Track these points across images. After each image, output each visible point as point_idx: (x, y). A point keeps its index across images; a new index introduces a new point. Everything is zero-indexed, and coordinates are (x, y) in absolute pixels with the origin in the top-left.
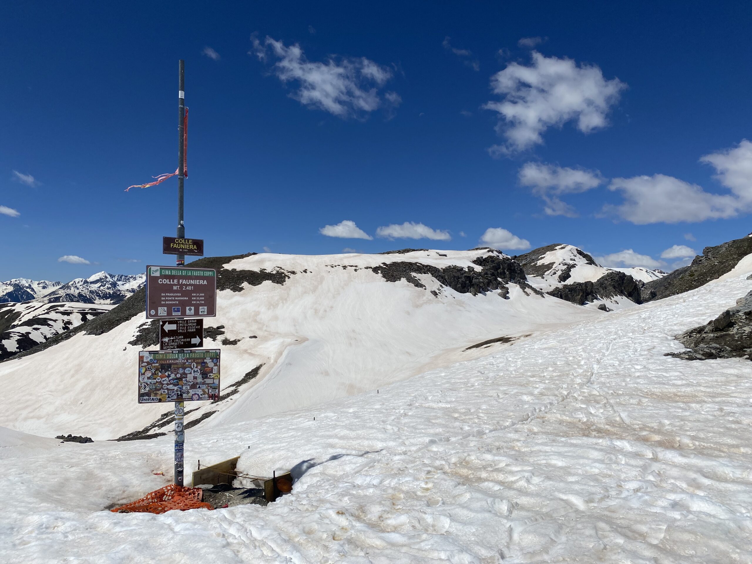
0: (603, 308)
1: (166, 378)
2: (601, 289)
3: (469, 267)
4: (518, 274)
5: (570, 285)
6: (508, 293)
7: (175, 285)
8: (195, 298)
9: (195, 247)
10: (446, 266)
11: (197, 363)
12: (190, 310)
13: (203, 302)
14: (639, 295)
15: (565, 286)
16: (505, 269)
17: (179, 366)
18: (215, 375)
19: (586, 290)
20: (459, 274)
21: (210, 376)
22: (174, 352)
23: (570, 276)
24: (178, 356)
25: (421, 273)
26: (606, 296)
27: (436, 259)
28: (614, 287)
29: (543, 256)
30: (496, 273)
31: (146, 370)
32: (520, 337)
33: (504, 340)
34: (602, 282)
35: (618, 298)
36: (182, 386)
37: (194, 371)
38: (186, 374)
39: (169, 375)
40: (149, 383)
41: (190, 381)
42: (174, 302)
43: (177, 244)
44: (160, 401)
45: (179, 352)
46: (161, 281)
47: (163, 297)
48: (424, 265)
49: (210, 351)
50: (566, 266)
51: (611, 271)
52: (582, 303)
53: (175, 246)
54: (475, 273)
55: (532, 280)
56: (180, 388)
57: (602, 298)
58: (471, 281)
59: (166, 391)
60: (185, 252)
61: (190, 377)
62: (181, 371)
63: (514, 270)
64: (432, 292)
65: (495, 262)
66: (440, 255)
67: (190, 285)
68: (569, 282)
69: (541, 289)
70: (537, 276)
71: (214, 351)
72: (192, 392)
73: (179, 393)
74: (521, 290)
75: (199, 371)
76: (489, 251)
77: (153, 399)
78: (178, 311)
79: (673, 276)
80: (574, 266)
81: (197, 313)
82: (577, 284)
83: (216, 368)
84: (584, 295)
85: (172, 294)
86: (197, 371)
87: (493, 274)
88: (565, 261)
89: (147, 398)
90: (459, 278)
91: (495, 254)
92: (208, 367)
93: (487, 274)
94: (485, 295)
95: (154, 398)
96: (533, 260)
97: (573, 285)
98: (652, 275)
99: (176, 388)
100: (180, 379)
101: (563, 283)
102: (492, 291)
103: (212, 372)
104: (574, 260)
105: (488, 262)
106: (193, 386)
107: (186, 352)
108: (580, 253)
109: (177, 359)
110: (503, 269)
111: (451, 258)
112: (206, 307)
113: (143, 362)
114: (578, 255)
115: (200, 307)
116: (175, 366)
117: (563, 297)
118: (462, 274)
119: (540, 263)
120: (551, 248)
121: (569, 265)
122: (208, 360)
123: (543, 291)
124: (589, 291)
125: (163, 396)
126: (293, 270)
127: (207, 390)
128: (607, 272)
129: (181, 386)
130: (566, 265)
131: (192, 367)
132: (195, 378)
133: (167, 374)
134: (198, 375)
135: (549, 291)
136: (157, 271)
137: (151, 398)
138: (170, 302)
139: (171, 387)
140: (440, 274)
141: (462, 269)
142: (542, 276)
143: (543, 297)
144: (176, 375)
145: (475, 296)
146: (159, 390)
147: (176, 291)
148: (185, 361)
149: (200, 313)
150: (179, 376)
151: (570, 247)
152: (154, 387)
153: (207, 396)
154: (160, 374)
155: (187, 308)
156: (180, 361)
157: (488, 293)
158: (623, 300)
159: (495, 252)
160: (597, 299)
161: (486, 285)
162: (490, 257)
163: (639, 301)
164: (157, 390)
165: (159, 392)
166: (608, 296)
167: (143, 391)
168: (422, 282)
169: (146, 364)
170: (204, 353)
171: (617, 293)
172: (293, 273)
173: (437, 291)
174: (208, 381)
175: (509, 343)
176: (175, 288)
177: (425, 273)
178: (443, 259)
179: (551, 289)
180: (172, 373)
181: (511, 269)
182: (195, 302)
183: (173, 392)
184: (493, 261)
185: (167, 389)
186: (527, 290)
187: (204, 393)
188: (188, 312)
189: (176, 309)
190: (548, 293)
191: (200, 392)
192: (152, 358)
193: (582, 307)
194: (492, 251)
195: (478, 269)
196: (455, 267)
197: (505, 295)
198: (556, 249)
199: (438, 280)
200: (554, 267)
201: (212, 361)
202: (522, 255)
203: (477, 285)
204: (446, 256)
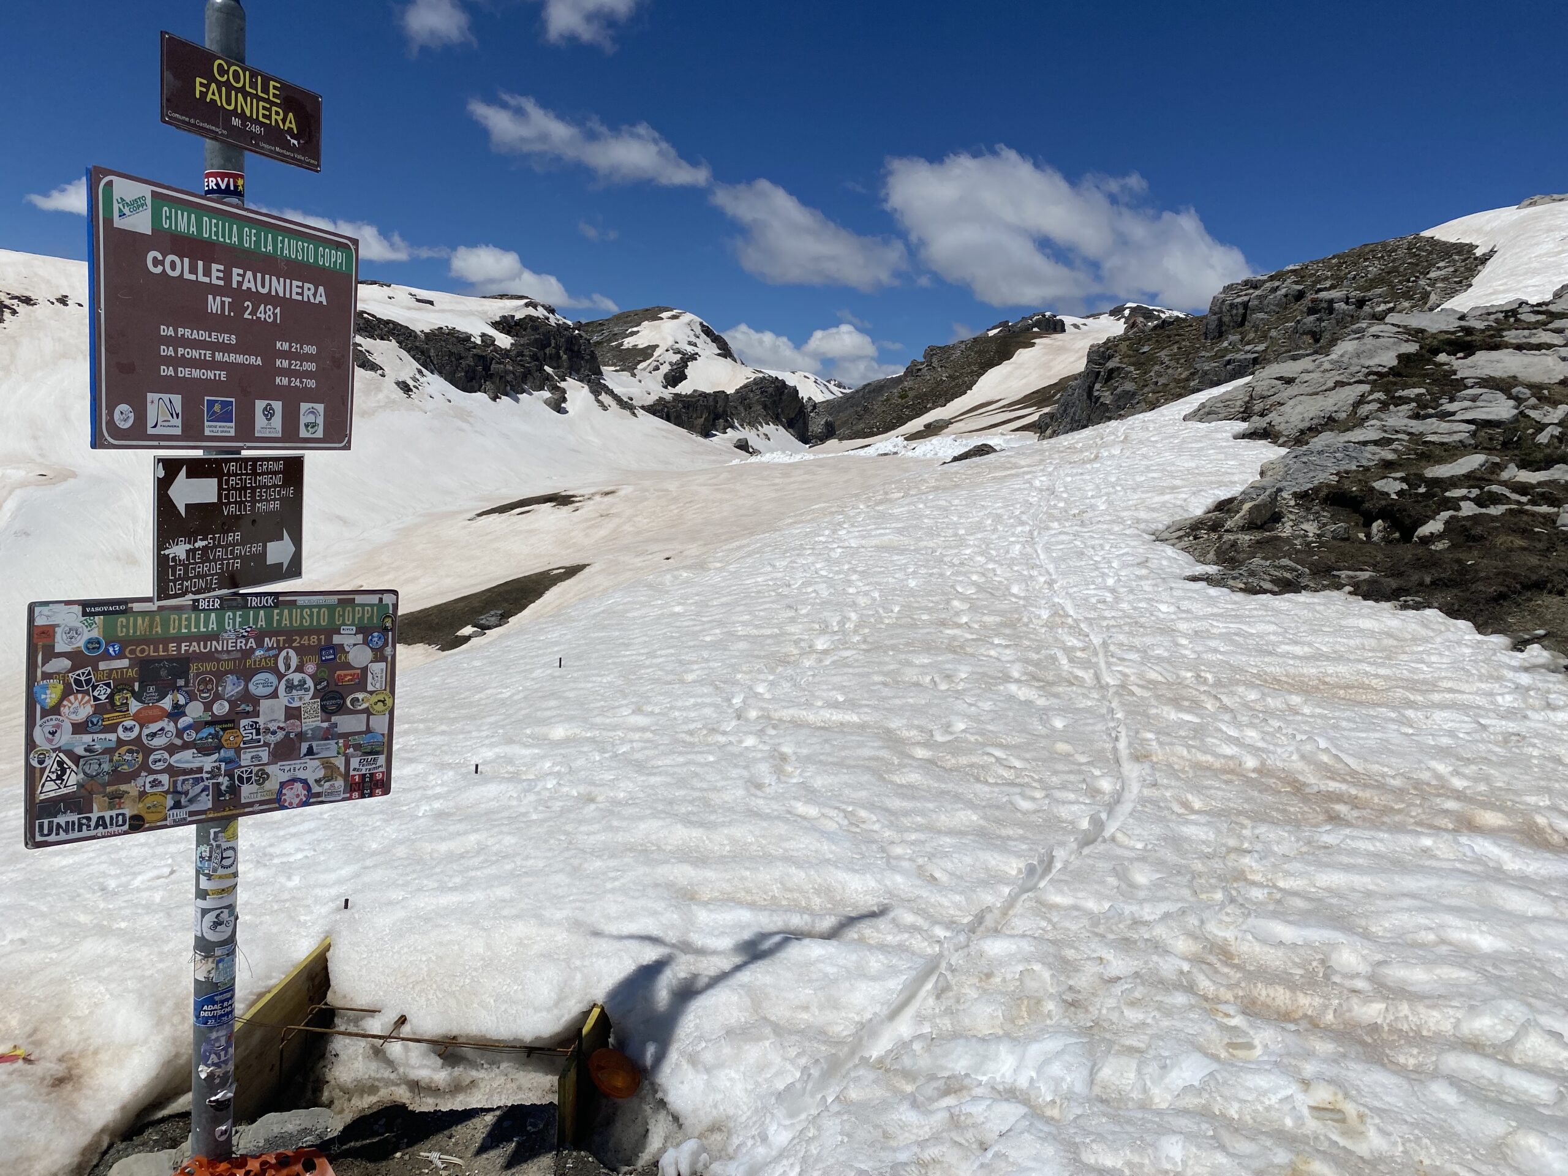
0: (743, 446)
1: (164, 723)
2: (742, 409)
3: (483, 335)
4: (587, 361)
5: (686, 396)
6: (564, 400)
7: (216, 291)
8: (286, 364)
9: (291, 123)
10: (432, 327)
11: (300, 651)
12: (269, 413)
13: (311, 384)
14: (806, 425)
15: (677, 396)
16: (560, 348)
17: (223, 667)
18: (374, 698)
19: (716, 407)
20: (458, 349)
21: (355, 701)
22: (203, 605)
23: (686, 378)
24: (220, 622)
25: (372, 337)
26: (749, 424)
27: (409, 308)
28: (765, 407)
29: (635, 329)
30: (540, 354)
31: (67, 692)
32: (593, 494)
33: (561, 500)
34: (744, 393)
35: (770, 428)
36: (238, 750)
37: (290, 687)
38: (255, 701)
39: (176, 706)
40: (80, 751)
41: (273, 726)
42: (210, 375)
43: (219, 85)
44: (137, 824)
45: (226, 604)
46: (156, 262)
47: (169, 341)
48: (379, 320)
49: (359, 599)
50: (679, 356)
51: (761, 375)
52: (707, 435)
53: (213, 94)
54: (497, 349)
55: (612, 376)
56: (228, 761)
57: (742, 426)
58: (487, 368)
59: (165, 778)
60: (253, 136)
61: (271, 713)
62: (232, 687)
63: (579, 351)
64: (398, 383)
65: (541, 330)
66: (418, 300)
67: (271, 299)
68: (684, 388)
69: (631, 399)
70: (623, 370)
71: (374, 599)
72: (278, 773)
73: (224, 781)
74: (592, 397)
75: (310, 683)
76: (527, 305)
77: (101, 822)
78: (226, 417)
79: (861, 394)
80: (693, 357)
81: (290, 434)
82: (700, 395)
83: (378, 668)
84: (712, 416)
85: (203, 335)
86: (303, 683)
87: (535, 357)
88: (677, 346)
89: (74, 817)
90: (461, 358)
91: (540, 313)
92: (348, 666)
93: (523, 356)
94: (517, 400)
95: (107, 815)
96: (615, 337)
97: (691, 396)
98: (824, 389)
99: (208, 763)
100: (228, 722)
101: (671, 390)
102: (531, 394)
103: (362, 686)
104: (695, 345)
105: (525, 330)
106: (286, 750)
107: (255, 602)
108: (707, 332)
109: (214, 636)
110: (558, 347)
111: (442, 311)
112: (320, 407)
113: (50, 654)
114: (703, 336)
115: (304, 407)
116: (209, 666)
117: (672, 419)
118: (469, 350)
119: (628, 343)
120: (652, 314)
121: (684, 354)
122: (347, 638)
123: (634, 402)
124: (720, 410)
125: (149, 801)
126: (27, 294)
127: (340, 762)
128: (753, 376)
129: (231, 754)
130: (679, 352)
131: (282, 668)
132: (293, 713)
133: (167, 704)
134: (306, 700)
135: (646, 404)
136: (137, 204)
137: (94, 816)
138: (196, 373)
139: (186, 759)
140: (418, 344)
141: (468, 338)
142: (632, 370)
143: (634, 414)
144: (208, 707)
145: (494, 400)
146: (133, 776)
147: (217, 323)
148: (252, 643)
149: (303, 433)
150: (221, 708)
151: (688, 317)
152: (106, 767)
153: (339, 783)
154: (134, 706)
155: (260, 405)
156: (229, 642)
157: (523, 397)
158: (778, 433)
159: (540, 308)
160: (733, 427)
161: (520, 379)
162: (530, 318)
163: (805, 441)
164: (119, 776)
165: (132, 788)
166: (752, 424)
167: (49, 790)
168: (376, 358)
169: (66, 663)
170: (331, 608)
171: (768, 418)
172: (27, 301)
173: (411, 383)
174: (346, 723)
175: (570, 507)
176: (214, 305)
177: (382, 339)
178: (426, 310)
179: (650, 400)
180: (191, 697)
181: (572, 351)
182: (285, 381)
183: (197, 781)
184: (535, 329)
185: (171, 771)
186: (604, 398)
187: (331, 772)
188: (260, 420)
189: (217, 408)
190: (643, 407)
191: (311, 770)
192: (95, 633)
193: (706, 441)
194: (535, 306)
195: (504, 341)
196: (453, 332)
197: (558, 405)
198: (662, 319)
199: (413, 357)
200: (656, 354)
201: (366, 642)
202: (592, 323)
203: (501, 377)
204: (431, 303)
